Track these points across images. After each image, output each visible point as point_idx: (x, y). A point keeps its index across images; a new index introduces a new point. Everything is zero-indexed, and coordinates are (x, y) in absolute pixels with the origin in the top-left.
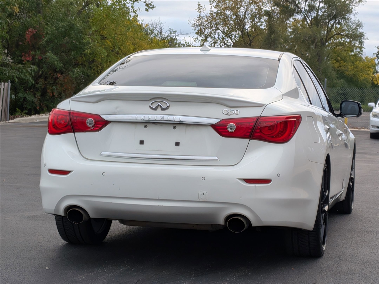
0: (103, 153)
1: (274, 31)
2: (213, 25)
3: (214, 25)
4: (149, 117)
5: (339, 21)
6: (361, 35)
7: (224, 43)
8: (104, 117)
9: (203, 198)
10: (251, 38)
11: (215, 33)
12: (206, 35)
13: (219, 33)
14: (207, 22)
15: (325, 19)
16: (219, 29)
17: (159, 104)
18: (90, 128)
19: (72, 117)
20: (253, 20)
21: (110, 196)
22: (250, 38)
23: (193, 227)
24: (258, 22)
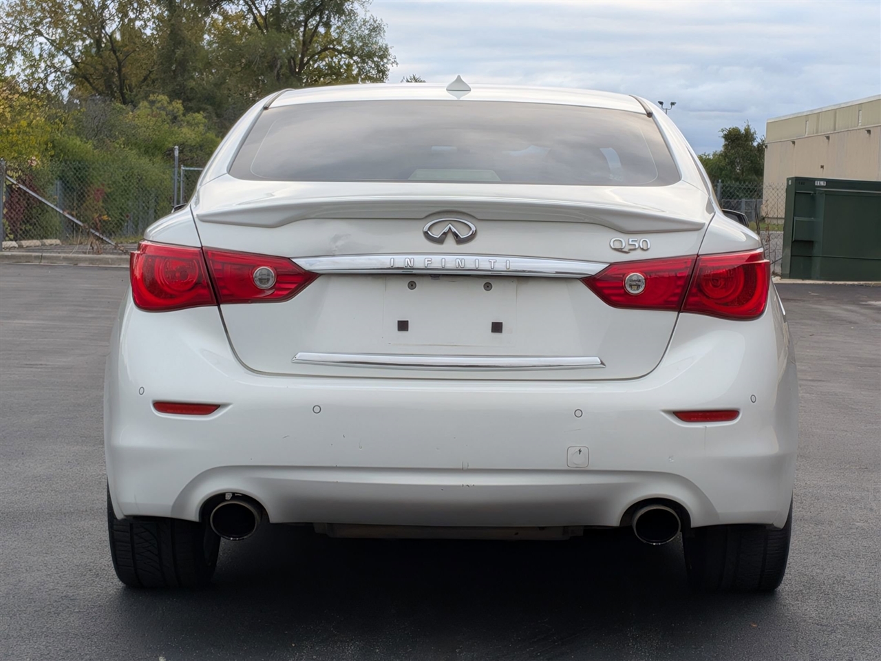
0: (300, 355)
1: (183, 38)
2: (25, 26)
3: (28, 25)
4: (426, 263)
5: (329, 18)
6: (384, 53)
7: (54, 67)
8: (302, 263)
9: (579, 461)
10: (121, 57)
11: (31, 42)
12: (11, 47)
13: (41, 44)
14: (12, 16)
15: (298, 14)
16: (41, 34)
17: (450, 228)
18: (262, 291)
19: (210, 263)
20: (125, 15)
21: (335, 465)
22: (117, 57)
23: (517, 534)
24: (137, 18)
